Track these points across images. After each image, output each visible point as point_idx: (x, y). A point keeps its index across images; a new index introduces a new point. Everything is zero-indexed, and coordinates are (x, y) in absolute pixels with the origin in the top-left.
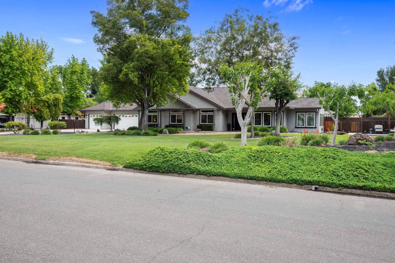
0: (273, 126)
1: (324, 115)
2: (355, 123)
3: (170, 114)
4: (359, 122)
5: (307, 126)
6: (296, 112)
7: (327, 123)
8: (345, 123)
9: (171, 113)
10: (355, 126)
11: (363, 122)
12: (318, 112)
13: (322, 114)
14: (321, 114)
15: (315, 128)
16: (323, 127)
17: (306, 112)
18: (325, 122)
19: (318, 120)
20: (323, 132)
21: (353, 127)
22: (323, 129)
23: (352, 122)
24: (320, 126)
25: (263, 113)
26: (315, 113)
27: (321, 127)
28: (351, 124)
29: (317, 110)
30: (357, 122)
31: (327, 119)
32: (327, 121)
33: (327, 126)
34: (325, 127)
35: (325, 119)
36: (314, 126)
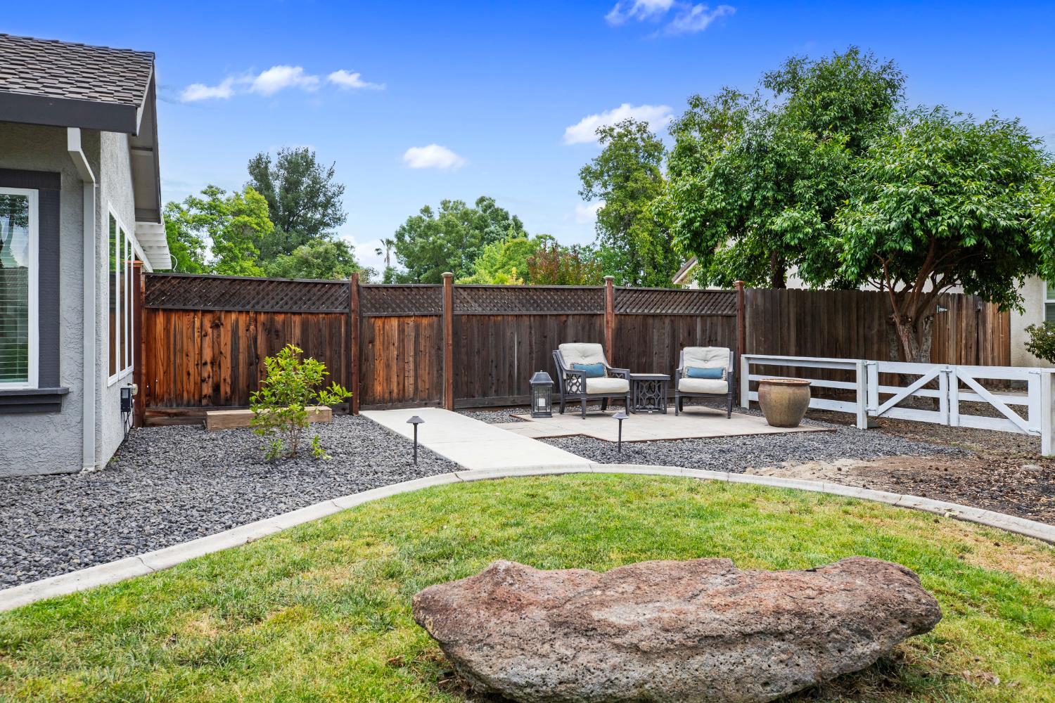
2: (401, 331)
4: (425, 321)
7: (167, 329)
8: (325, 332)
10: (401, 356)
11: (456, 319)
14: (112, 221)
15: (47, 401)
18: (149, 328)
21: (388, 366)
23: (379, 323)
27: (118, 374)
28: (372, 341)
29: (74, 140)
30: (411, 321)
31: (163, 293)
32: (164, 310)
33: (169, 358)
34: (148, 374)
35: (147, 290)
36: (32, 383)
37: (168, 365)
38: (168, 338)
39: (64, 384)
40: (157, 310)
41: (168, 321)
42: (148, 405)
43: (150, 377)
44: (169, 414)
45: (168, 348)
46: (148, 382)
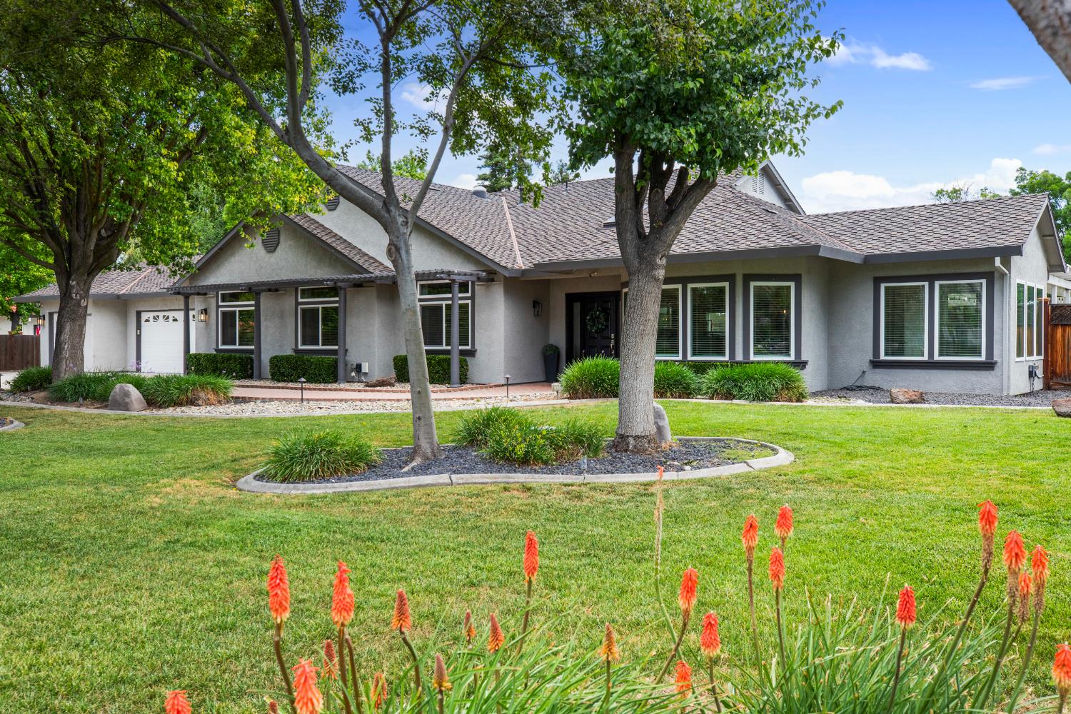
0: (739, 357)
1: (1044, 296)
3: (297, 304)
5: (937, 357)
6: (877, 281)
7: (1063, 336)
9: (300, 300)
12: (1003, 275)
13: (1031, 289)
14: (1020, 286)
15: (989, 366)
16: (1037, 360)
17: (931, 279)
18: (1053, 336)
19: (1006, 319)
20: (1038, 385)
22: (1040, 373)
24: (1020, 353)
25: (690, 286)
26: (984, 282)
27: (1025, 357)
29: (998, 261)
31: (1061, 315)
32: (1062, 325)
33: (1064, 352)
34: (1052, 362)
35: (1052, 313)
36: (983, 358)
37: (1064, 356)
38: (1064, 340)
39: (995, 359)
40: (1058, 325)
41: (1064, 331)
42: (1052, 379)
43: (1053, 363)
44: (1064, 385)
45: (1064, 347)
46: (1052, 365)
